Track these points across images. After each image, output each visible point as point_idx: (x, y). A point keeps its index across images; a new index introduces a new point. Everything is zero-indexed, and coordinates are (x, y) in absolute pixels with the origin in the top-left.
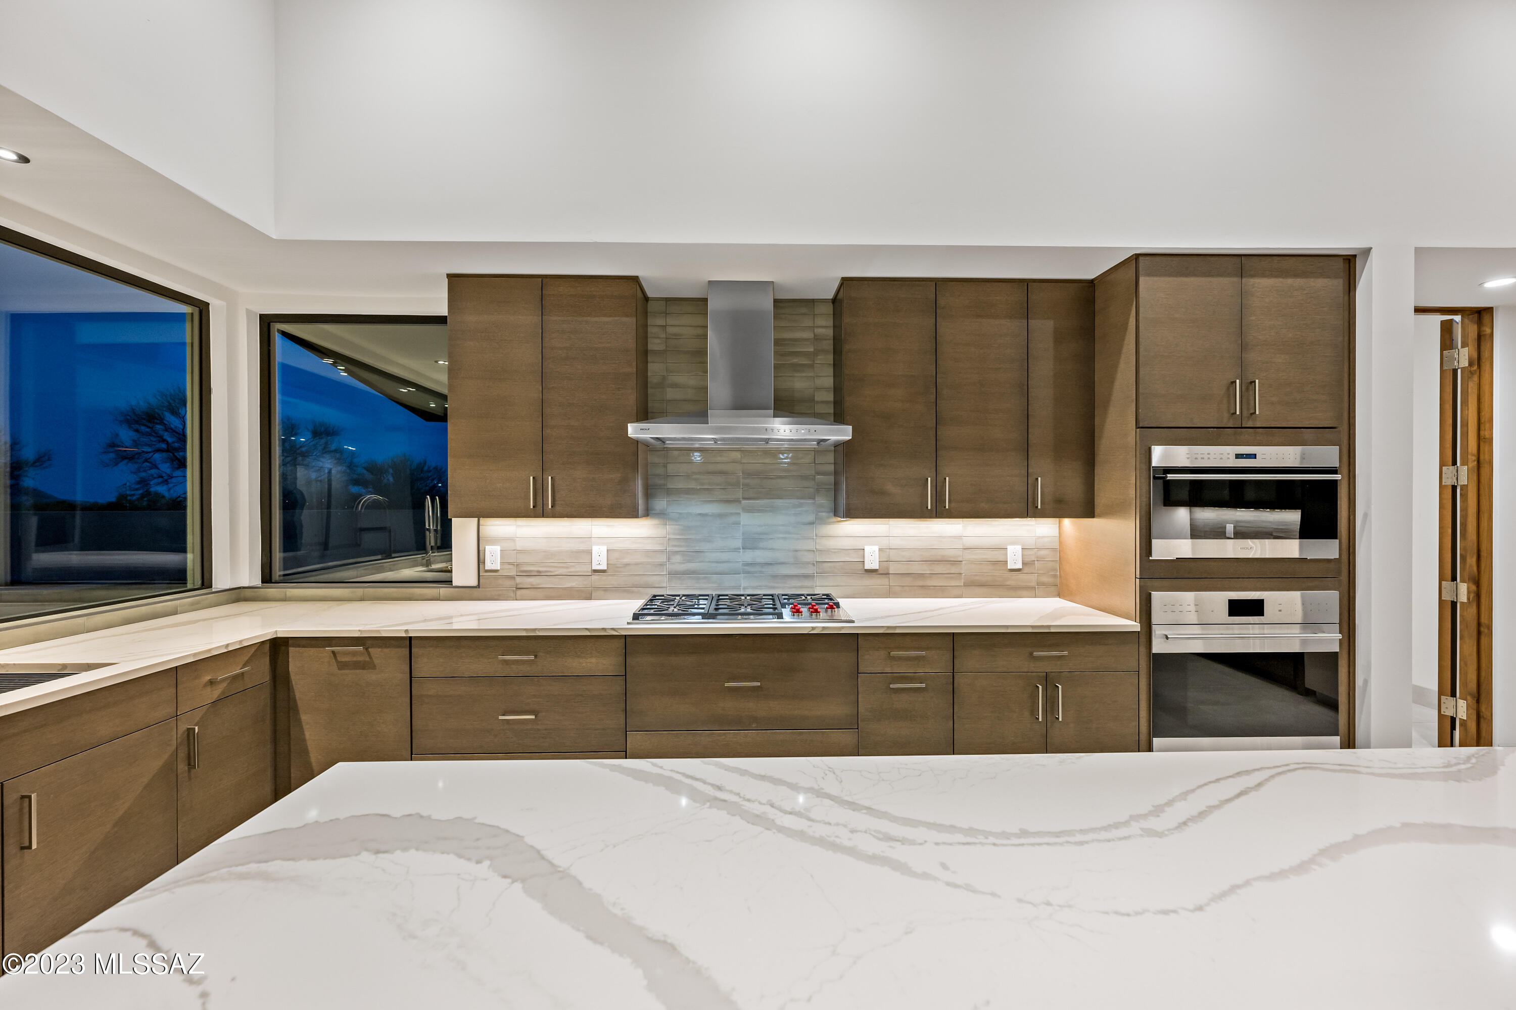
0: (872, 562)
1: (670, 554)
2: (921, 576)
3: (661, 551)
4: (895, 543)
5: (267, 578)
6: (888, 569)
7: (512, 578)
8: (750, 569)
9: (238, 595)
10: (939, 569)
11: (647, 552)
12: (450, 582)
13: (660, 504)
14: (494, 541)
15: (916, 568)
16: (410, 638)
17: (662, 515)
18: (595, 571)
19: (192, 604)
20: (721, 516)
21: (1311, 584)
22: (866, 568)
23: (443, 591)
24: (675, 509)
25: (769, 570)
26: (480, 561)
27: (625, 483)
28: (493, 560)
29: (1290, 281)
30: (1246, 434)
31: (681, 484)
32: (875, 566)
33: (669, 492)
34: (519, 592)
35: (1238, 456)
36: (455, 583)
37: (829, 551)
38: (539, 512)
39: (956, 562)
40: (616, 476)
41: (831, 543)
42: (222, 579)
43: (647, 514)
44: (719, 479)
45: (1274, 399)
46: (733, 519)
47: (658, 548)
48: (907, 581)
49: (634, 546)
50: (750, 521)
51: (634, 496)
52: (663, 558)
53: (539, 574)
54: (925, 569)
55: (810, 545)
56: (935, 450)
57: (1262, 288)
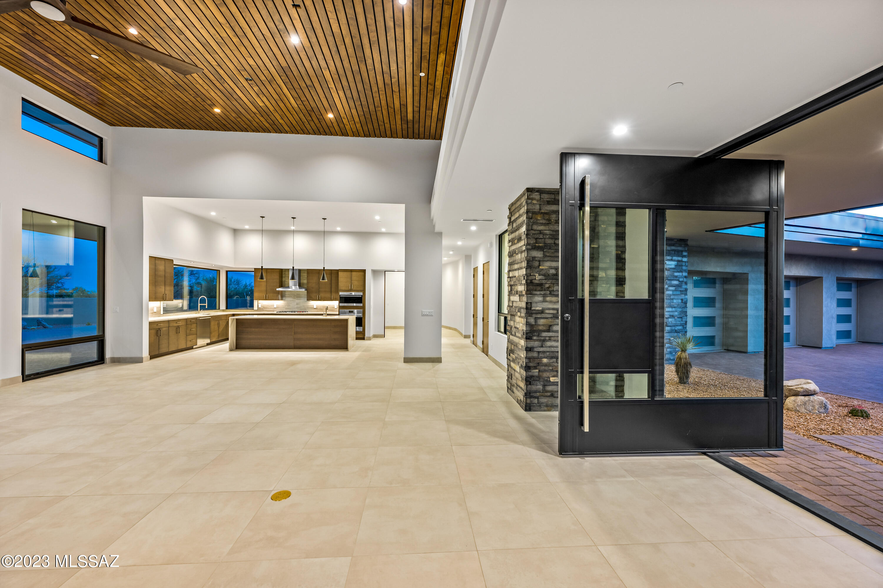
0: (315, 307)
1: (285, 306)
4: (318, 304)
5: (228, 308)
6: (317, 308)
7: (262, 309)
8: (297, 308)
9: (223, 311)
11: (281, 306)
12: (253, 309)
13: (284, 298)
14: (259, 303)
17: (284, 300)
18: (274, 308)
19: (218, 310)
20: (293, 300)
21: (360, 309)
24: (286, 299)
25: (300, 308)
26: (258, 306)
27: (277, 296)
28: (260, 306)
29: (357, 272)
31: (288, 296)
32: (315, 308)
33: (285, 297)
35: (350, 293)
37: (309, 305)
38: (266, 299)
40: (276, 295)
41: (309, 304)
42: (222, 308)
43: (282, 300)
44: (293, 295)
45: (355, 287)
47: (283, 305)
48: (320, 310)
49: (279, 304)
50: (297, 301)
51: (279, 298)
52: (283, 307)
53: (266, 308)
54: (322, 308)
55: (305, 304)
56: (319, 292)
57: (353, 273)
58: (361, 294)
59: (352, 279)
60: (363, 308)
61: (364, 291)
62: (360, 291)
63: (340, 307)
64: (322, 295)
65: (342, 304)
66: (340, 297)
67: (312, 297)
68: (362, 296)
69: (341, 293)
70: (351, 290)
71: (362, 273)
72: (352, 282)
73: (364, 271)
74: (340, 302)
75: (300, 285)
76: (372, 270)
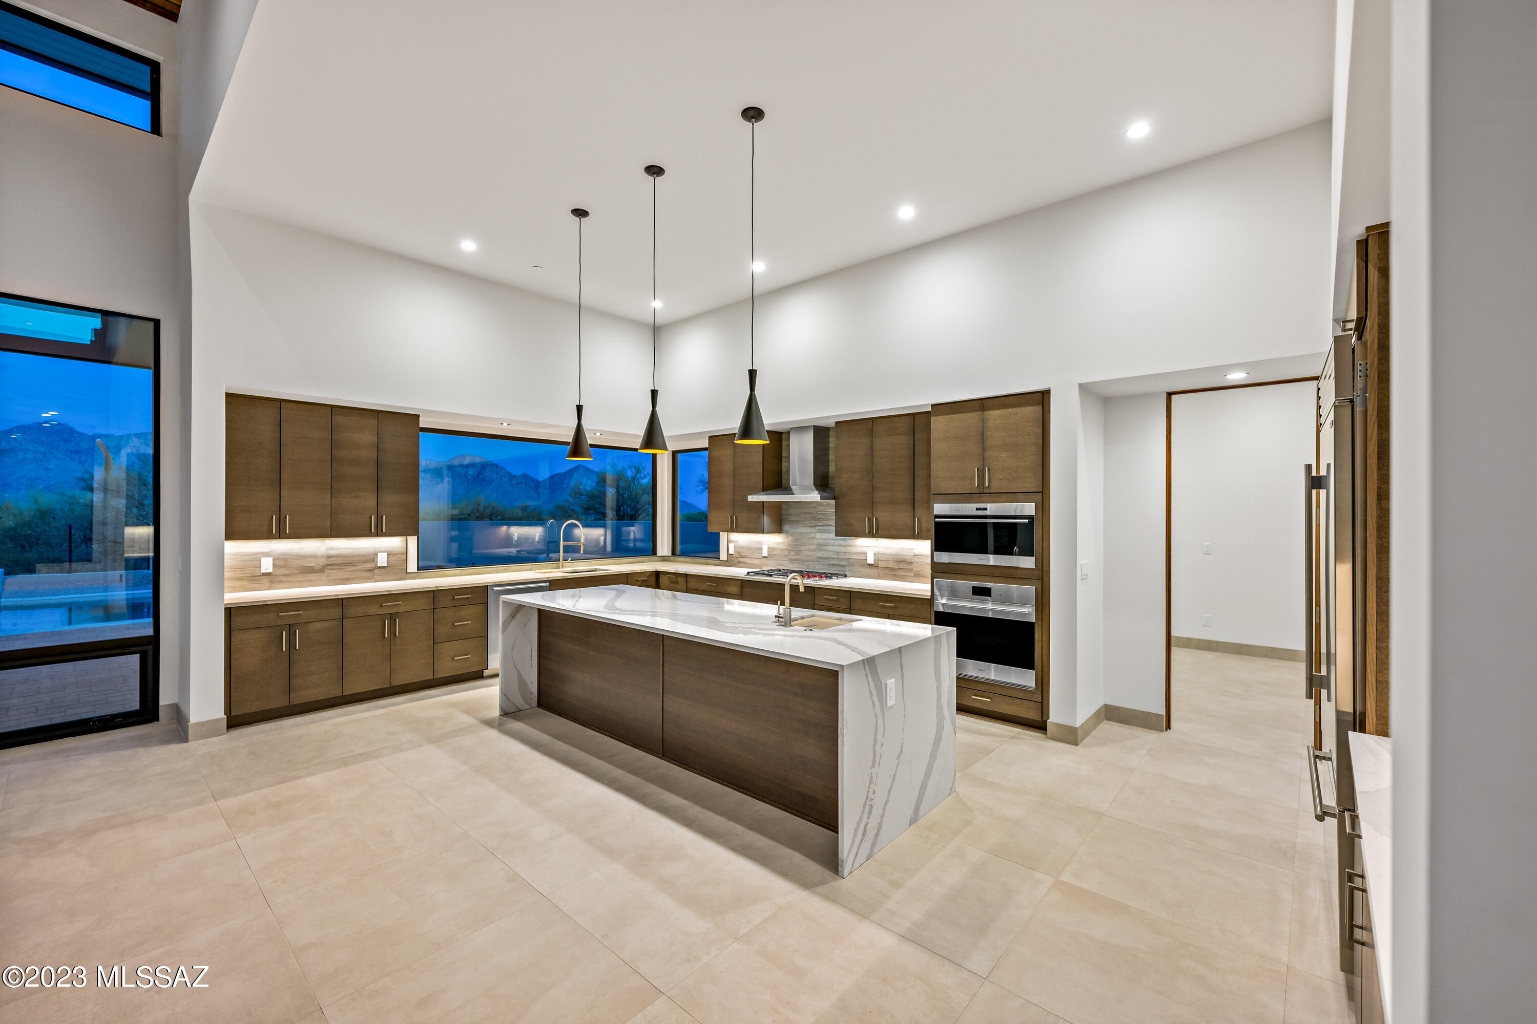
0: (871, 560)
1: (789, 551)
2: (894, 569)
3: (786, 550)
4: (882, 550)
5: (674, 553)
6: (878, 564)
7: (737, 558)
8: (819, 560)
9: (664, 559)
10: (902, 566)
11: (782, 550)
12: (719, 558)
13: (786, 527)
14: (732, 542)
15: (892, 565)
16: (687, 574)
17: (787, 532)
18: (764, 557)
19: (648, 560)
20: (807, 534)
21: (1023, 582)
22: (868, 563)
23: (717, 562)
24: (791, 530)
25: (827, 562)
26: (728, 550)
28: (731, 551)
29: (1010, 410)
30: (985, 497)
31: (794, 519)
32: (872, 562)
33: (791, 522)
34: (741, 565)
35: (977, 509)
36: (721, 559)
37: (851, 553)
39: (910, 563)
40: (756, 516)
41: (854, 550)
42: (659, 553)
43: (780, 532)
44: (808, 516)
45: (1001, 477)
46: (813, 535)
47: (785, 548)
48: (887, 572)
49: (777, 546)
50: (820, 537)
52: (786, 553)
53: (746, 557)
54: (895, 566)
55: (843, 550)
56: (871, 504)
57: (994, 416)
58: (1029, 509)
59: (989, 442)
60: (1041, 577)
61: (1042, 496)
62: (1026, 496)
63: (938, 570)
64: (884, 515)
65: (945, 557)
66: (936, 524)
67: (850, 525)
68: (1031, 518)
69: (940, 508)
70: (981, 494)
71: (1031, 411)
72: (989, 454)
73: (1042, 398)
74: (938, 546)
75: (822, 482)
76: (1080, 385)
